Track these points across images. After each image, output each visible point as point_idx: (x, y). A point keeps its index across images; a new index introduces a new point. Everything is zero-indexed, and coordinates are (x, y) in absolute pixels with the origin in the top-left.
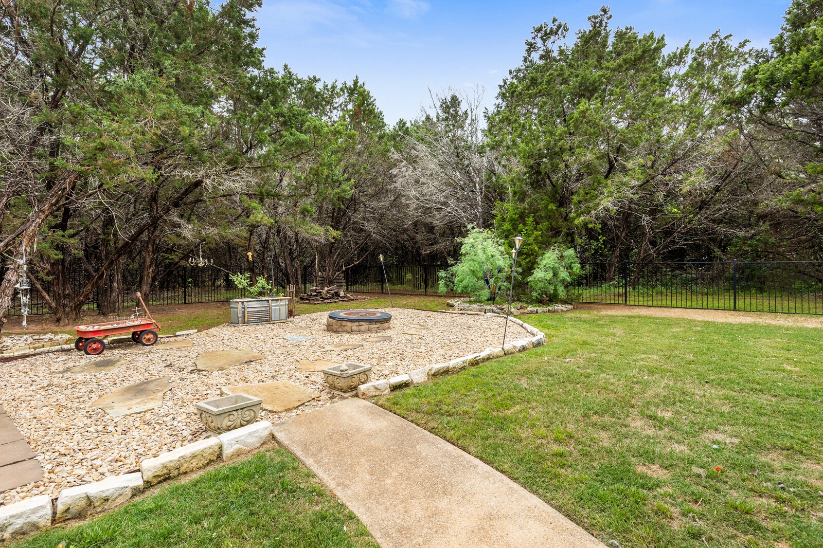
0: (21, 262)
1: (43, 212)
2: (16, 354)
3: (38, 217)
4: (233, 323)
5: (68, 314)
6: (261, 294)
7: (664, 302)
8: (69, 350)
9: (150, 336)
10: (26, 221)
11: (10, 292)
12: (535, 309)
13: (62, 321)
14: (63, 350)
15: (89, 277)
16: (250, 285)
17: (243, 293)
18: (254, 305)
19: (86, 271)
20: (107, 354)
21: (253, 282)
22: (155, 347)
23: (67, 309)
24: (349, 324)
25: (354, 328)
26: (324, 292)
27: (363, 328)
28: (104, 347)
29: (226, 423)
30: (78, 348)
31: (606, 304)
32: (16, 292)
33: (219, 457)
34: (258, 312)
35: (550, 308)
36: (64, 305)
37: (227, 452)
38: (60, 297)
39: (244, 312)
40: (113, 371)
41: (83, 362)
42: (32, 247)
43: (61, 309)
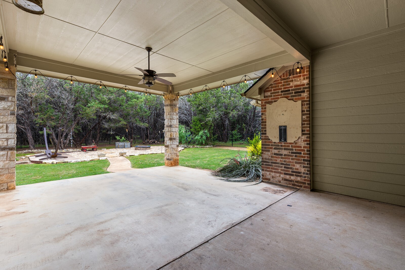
0: (71, 134)
1: (75, 124)
2: (71, 151)
3: (74, 125)
4: (116, 148)
5: (78, 146)
6: (123, 141)
7: (241, 146)
8: (80, 151)
9: (96, 149)
10: (72, 125)
11: (69, 140)
12: (197, 147)
13: (77, 147)
14: (79, 151)
15: (83, 136)
16: (120, 139)
17: (119, 141)
18: (121, 144)
19: (83, 134)
20: (87, 152)
21: (121, 138)
22: (96, 151)
23: (78, 144)
24: (138, 148)
25: (139, 149)
26: (150, 141)
27: (141, 149)
28: (86, 151)
29: (100, 156)
30: (82, 151)
31: (223, 146)
32: (70, 140)
33: (99, 160)
34: (122, 145)
35: (202, 146)
36: (78, 143)
37: (100, 159)
38: (77, 141)
39: (118, 145)
40: (88, 154)
41: (83, 153)
42: (73, 131)
43: (77, 144)
